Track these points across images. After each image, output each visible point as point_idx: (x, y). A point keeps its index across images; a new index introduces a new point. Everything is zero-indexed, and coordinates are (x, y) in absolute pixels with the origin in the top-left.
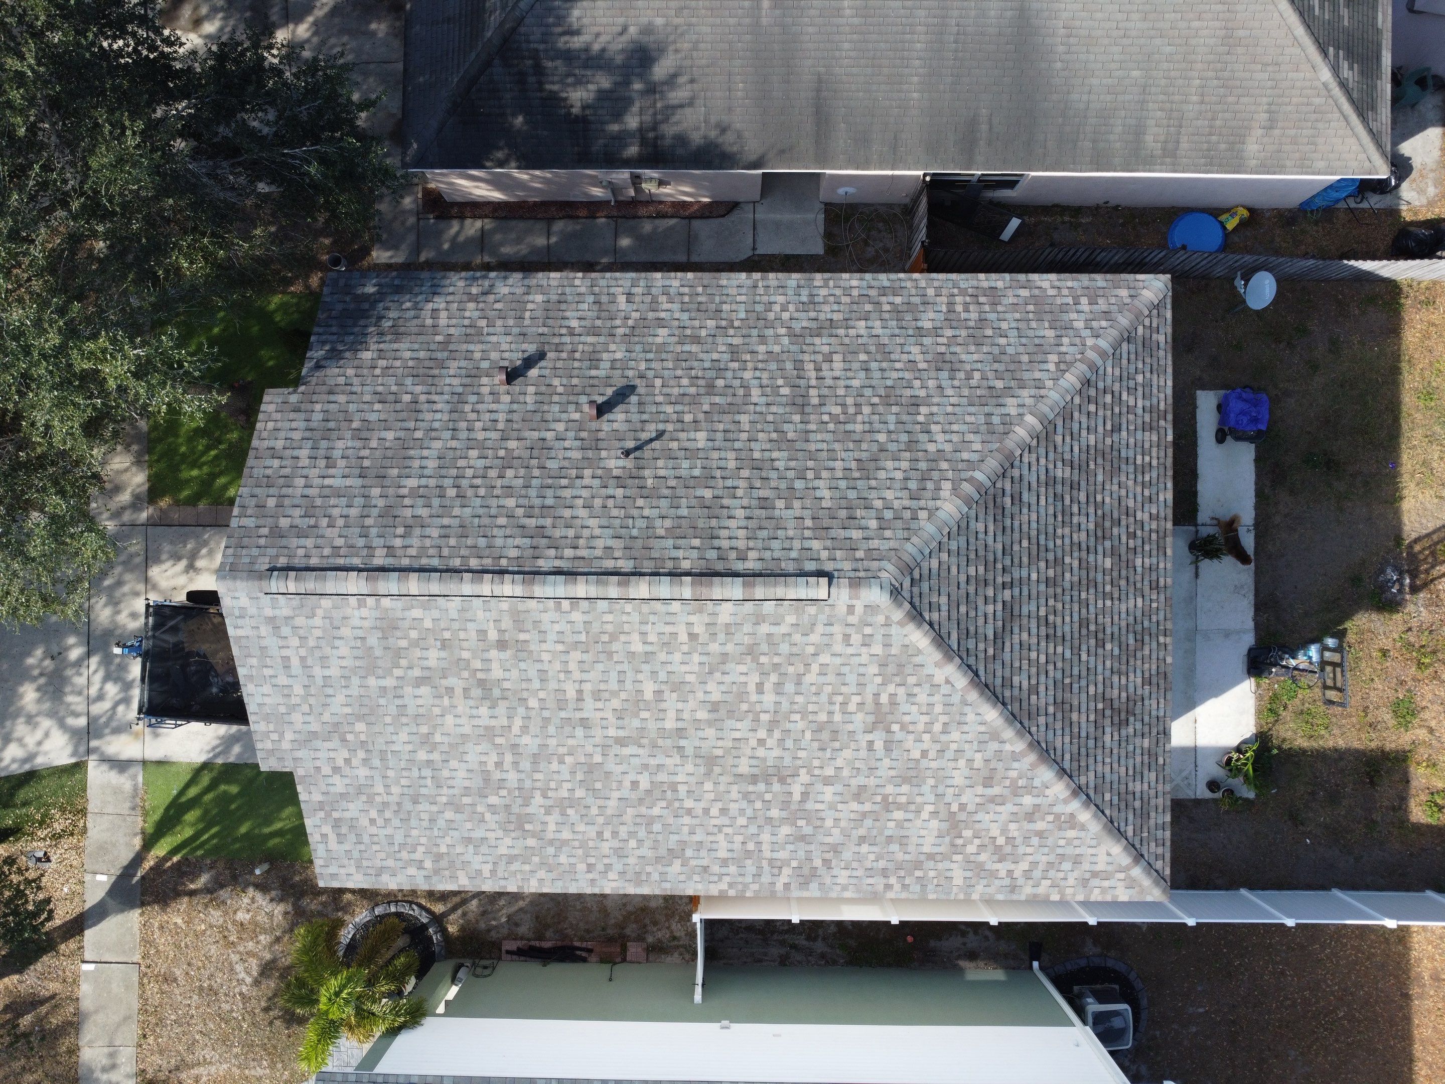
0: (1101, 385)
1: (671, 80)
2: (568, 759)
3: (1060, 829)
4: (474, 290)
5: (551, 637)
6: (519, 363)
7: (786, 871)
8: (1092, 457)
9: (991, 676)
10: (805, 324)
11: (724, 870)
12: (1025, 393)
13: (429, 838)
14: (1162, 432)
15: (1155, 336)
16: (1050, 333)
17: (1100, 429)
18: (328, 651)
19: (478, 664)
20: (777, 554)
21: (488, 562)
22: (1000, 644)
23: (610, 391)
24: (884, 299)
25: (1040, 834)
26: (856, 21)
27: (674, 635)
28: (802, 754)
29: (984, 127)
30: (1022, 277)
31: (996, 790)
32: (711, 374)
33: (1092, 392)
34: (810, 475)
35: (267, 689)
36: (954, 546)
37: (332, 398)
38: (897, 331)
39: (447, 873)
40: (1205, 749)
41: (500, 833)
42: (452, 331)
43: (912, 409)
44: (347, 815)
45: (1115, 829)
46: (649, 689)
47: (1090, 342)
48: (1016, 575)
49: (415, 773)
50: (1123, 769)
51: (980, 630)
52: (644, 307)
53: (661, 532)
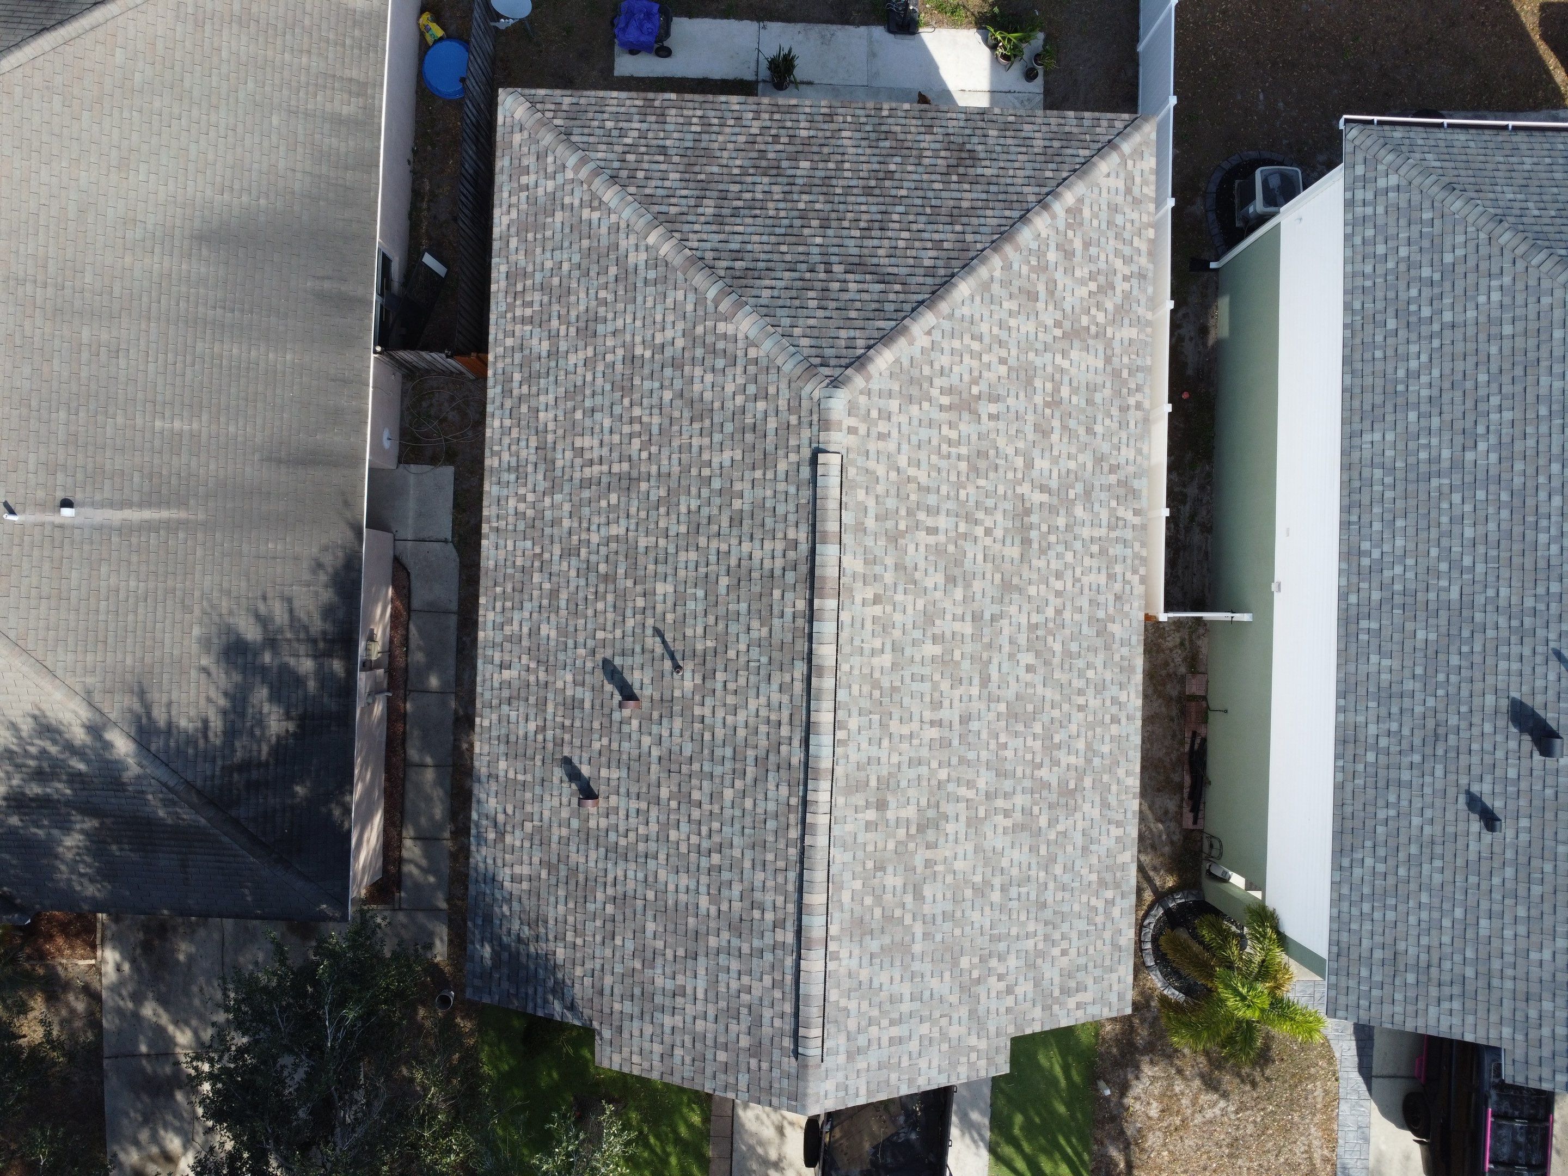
0: (616, 165)
1: (263, 621)
2: (1002, 739)
3: (1082, 224)
4: (491, 836)
5: (874, 751)
6: (574, 786)
7: (1121, 512)
8: (692, 176)
9: (924, 288)
10: (540, 477)
11: (1119, 578)
12: (623, 243)
13: (1082, 892)
14: (666, 104)
15: (564, 107)
16: (559, 216)
17: (663, 167)
18: (884, 995)
19: (902, 832)
20: (792, 508)
21: (793, 818)
22: (890, 278)
23: (609, 687)
24: (516, 392)
25: (1087, 245)
26: (205, 417)
27: (875, 619)
28: (1001, 490)
29: (327, 285)
30: (496, 245)
31: (1041, 288)
32: (592, 577)
33: (624, 174)
34: (706, 472)
35: (923, 1064)
36: (786, 322)
37: (607, 991)
38: (552, 378)
39: (1118, 874)
40: (992, 83)
41: (1078, 815)
42: (536, 860)
43: (638, 363)
44: (1057, 980)
45: (1082, 168)
46: (931, 649)
47: (570, 174)
48: (818, 258)
49: (1014, 904)
50: (1020, 157)
51: (876, 297)
52: (516, 649)
53: (765, 631)
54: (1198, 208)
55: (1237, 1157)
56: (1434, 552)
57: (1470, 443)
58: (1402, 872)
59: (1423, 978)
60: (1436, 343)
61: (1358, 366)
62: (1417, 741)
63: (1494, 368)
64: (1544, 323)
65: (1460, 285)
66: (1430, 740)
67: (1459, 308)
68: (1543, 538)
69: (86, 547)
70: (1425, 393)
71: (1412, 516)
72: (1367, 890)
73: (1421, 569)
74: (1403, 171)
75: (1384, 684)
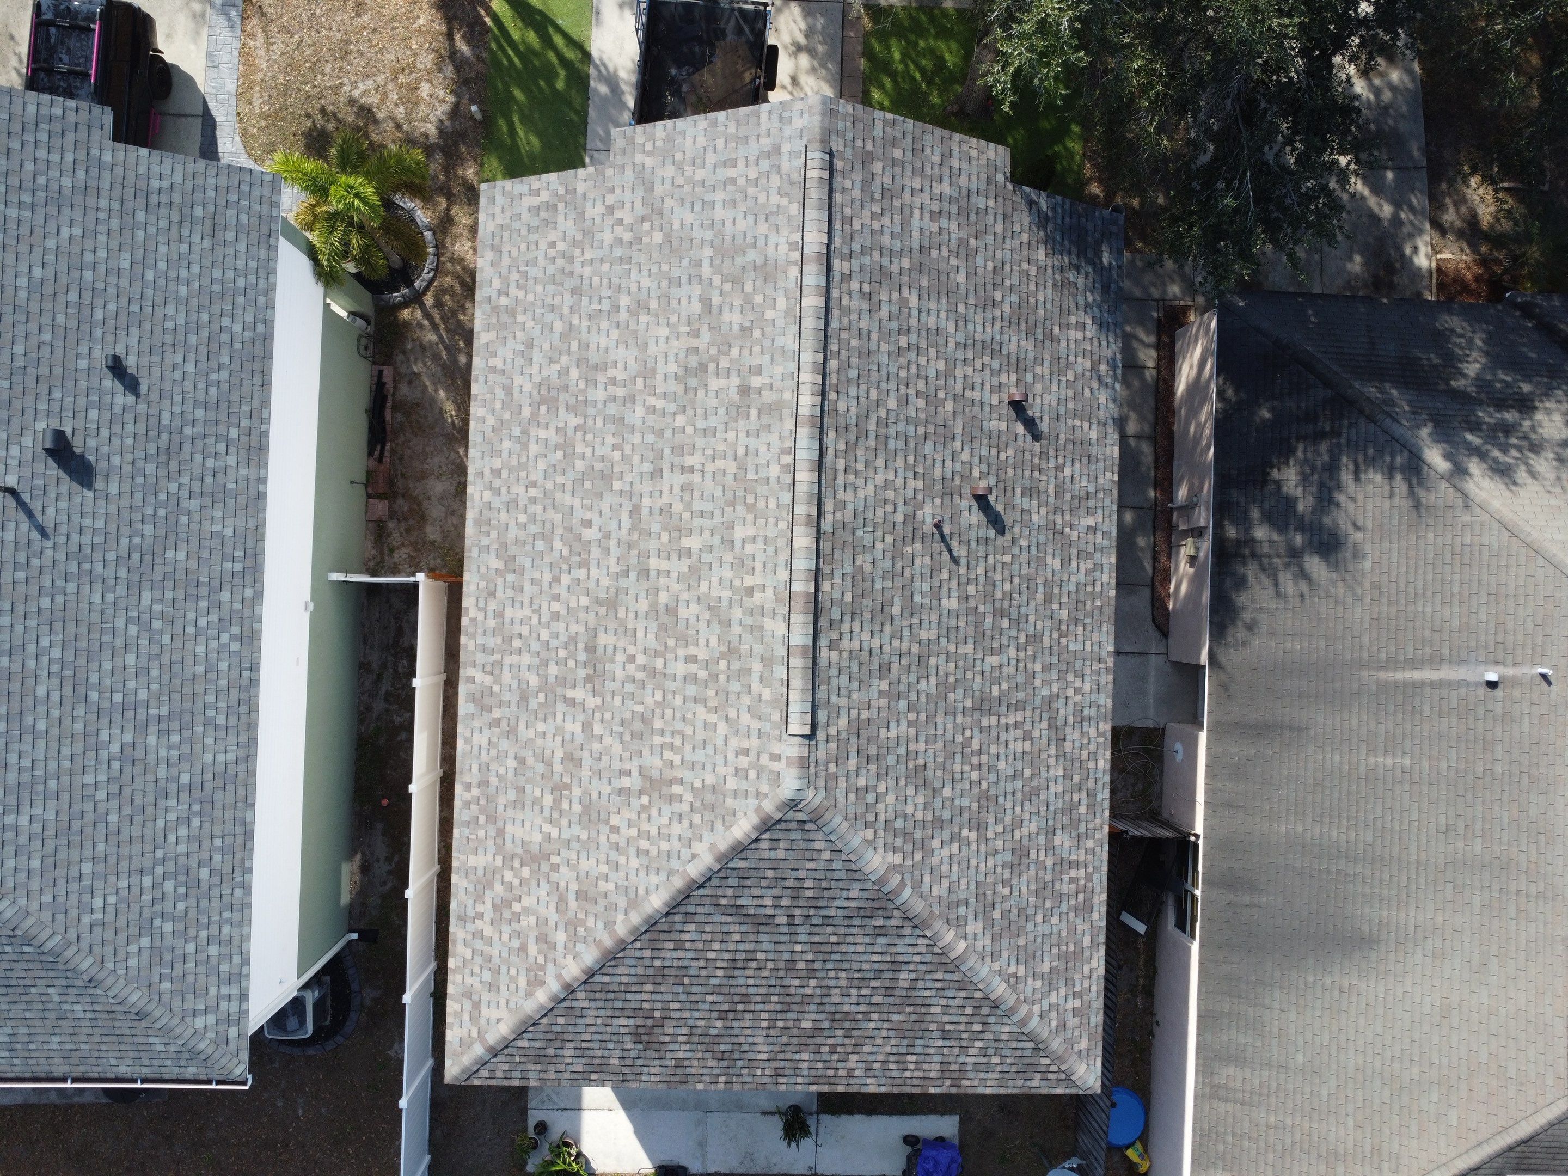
0: (992, 1020)
1: (1303, 575)
2: (617, 455)
3: (528, 970)
4: (1103, 367)
5: (753, 443)
6: (1030, 413)
7: (488, 680)
8: (918, 1010)
9: (697, 901)
10: (1062, 712)
11: (490, 614)
12: (988, 941)
13: (533, 304)
14: (939, 1083)
15: (1038, 1076)
16: (1046, 968)
17: (946, 1019)
18: (742, 208)
19: (724, 364)
20: (834, 681)
21: (833, 379)
22: (730, 911)
23: (999, 508)
24: (1084, 794)
25: (523, 949)
26: (1363, 769)
27: (752, 572)
28: (618, 701)
29: (1247, 899)
30: (1102, 938)
31: (573, 904)
32: (1014, 615)
34: (912, 716)
35: (701, 141)
36: (836, 865)
37: (1000, 218)
38: (1052, 808)
39: (494, 320)
40: (579, 1119)
41: (537, 379)
42: (1063, 344)
43: (974, 823)
44: (560, 219)
45: (526, 1028)
46: (693, 543)
47: (1036, 1009)
49: (605, 293)
50: (588, 1037)
51: (746, 891)
52: (1082, 545)
53: (859, 561)
54: (369, 995)
55: (342, 41)
57: (128, 751)
58: (205, 317)
59: (187, 211)
60: (160, 854)
61: (239, 830)
62: (187, 448)
63: (101, 828)
65: (134, 915)
66: (175, 448)
67: (136, 890)
68: (56, 653)
69: (1473, 644)
70: (172, 802)
72: (240, 300)
74: (190, 1031)
75: (219, 506)
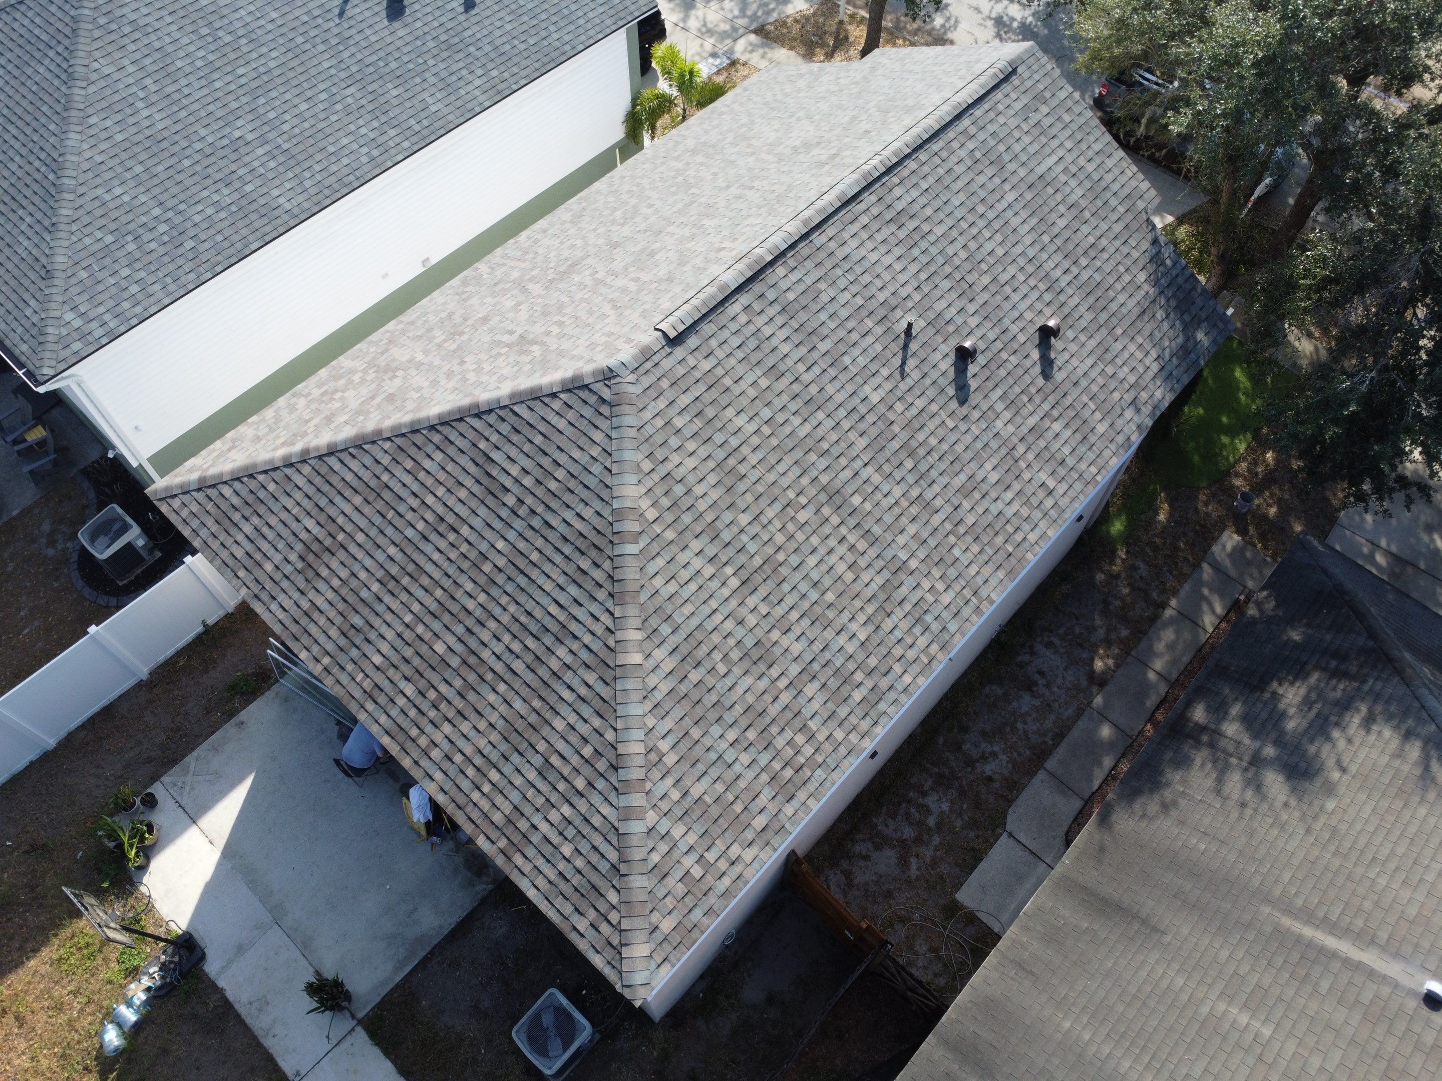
0: (600, 784)
1: (1256, 786)
2: (711, 177)
3: (294, 434)
4: (1144, 396)
6: (1053, 356)
7: (486, 271)
8: (544, 711)
9: (465, 430)
10: (904, 590)
11: (532, 240)
13: (740, 111)
14: (494, 835)
15: (592, 916)
19: (834, 144)
20: (726, 333)
21: (905, 171)
23: (973, 384)
24: (869, 684)
25: (308, 421)
27: (735, 241)
28: (556, 294)
31: (377, 401)
32: (923, 467)
34: (766, 430)
36: (596, 469)
37: (1122, 224)
38: (827, 655)
40: (184, 829)
41: (701, 141)
43: (744, 574)
45: (243, 475)
46: (710, 222)
48: (518, 524)
49: (792, 110)
51: (507, 446)
52: (1028, 491)
53: (822, 286)
56: (334, 118)
57: (241, 143)
60: (182, 207)
63: (174, 160)
64: (116, 150)
65: (124, 219)
66: (455, 49)
67: (144, 209)
68: (272, 64)
69: (1426, 944)
70: (226, 191)
71: (321, 145)
72: (572, 27)
73: (351, 118)
74: (58, 314)
75: (444, 93)
